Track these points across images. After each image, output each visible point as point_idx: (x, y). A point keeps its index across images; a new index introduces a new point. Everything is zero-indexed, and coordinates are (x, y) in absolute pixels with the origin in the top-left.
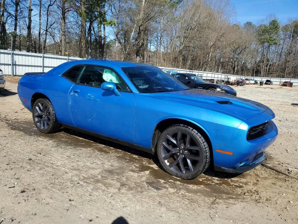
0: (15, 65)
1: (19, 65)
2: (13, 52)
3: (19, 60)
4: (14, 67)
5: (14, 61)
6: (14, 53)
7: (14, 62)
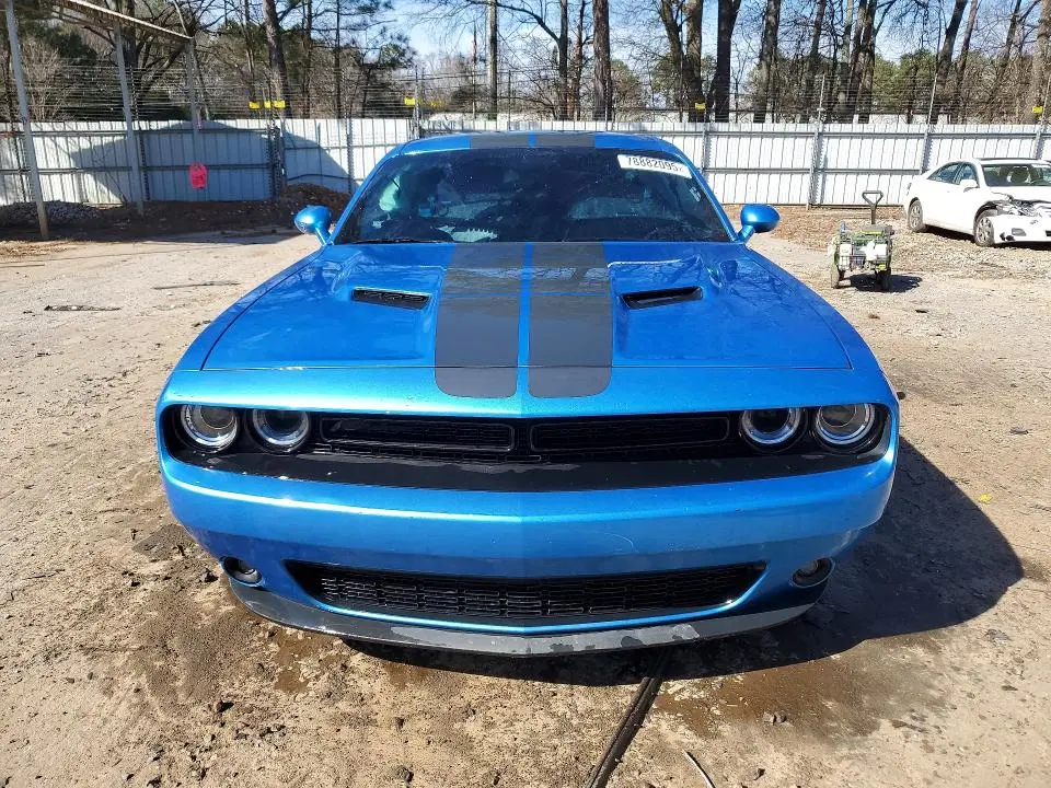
0: (825, 171)
1: (837, 171)
2: (824, 128)
3: (839, 152)
4: (821, 177)
5: (823, 157)
6: (827, 131)
7: (822, 160)
